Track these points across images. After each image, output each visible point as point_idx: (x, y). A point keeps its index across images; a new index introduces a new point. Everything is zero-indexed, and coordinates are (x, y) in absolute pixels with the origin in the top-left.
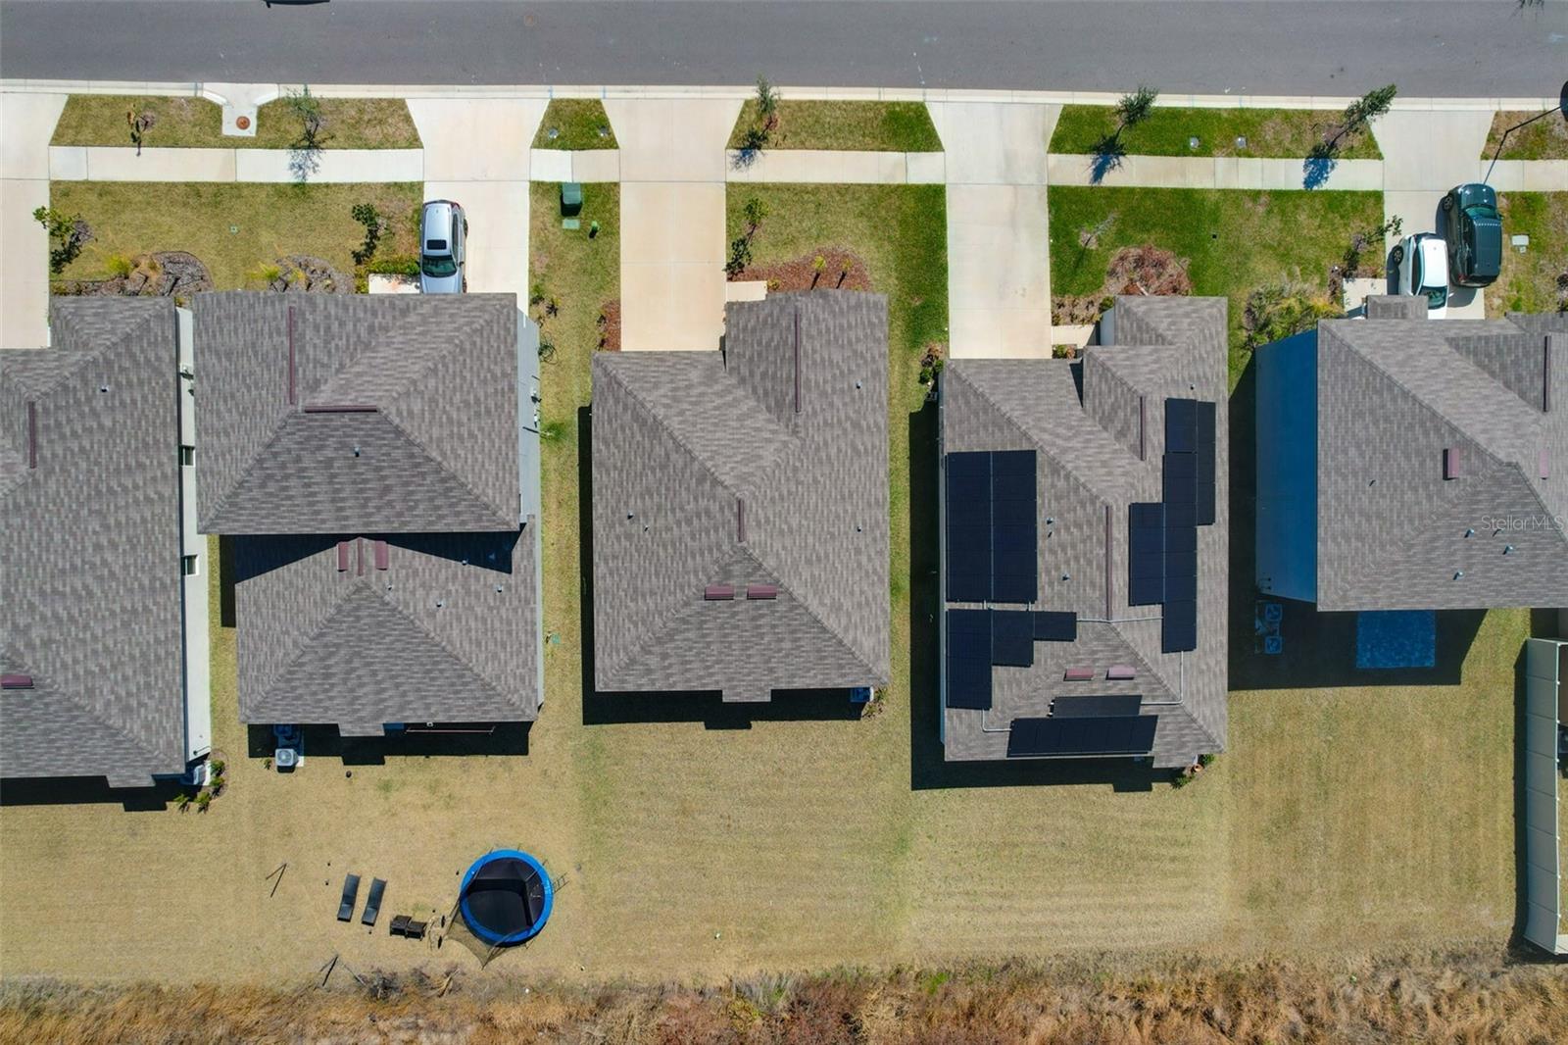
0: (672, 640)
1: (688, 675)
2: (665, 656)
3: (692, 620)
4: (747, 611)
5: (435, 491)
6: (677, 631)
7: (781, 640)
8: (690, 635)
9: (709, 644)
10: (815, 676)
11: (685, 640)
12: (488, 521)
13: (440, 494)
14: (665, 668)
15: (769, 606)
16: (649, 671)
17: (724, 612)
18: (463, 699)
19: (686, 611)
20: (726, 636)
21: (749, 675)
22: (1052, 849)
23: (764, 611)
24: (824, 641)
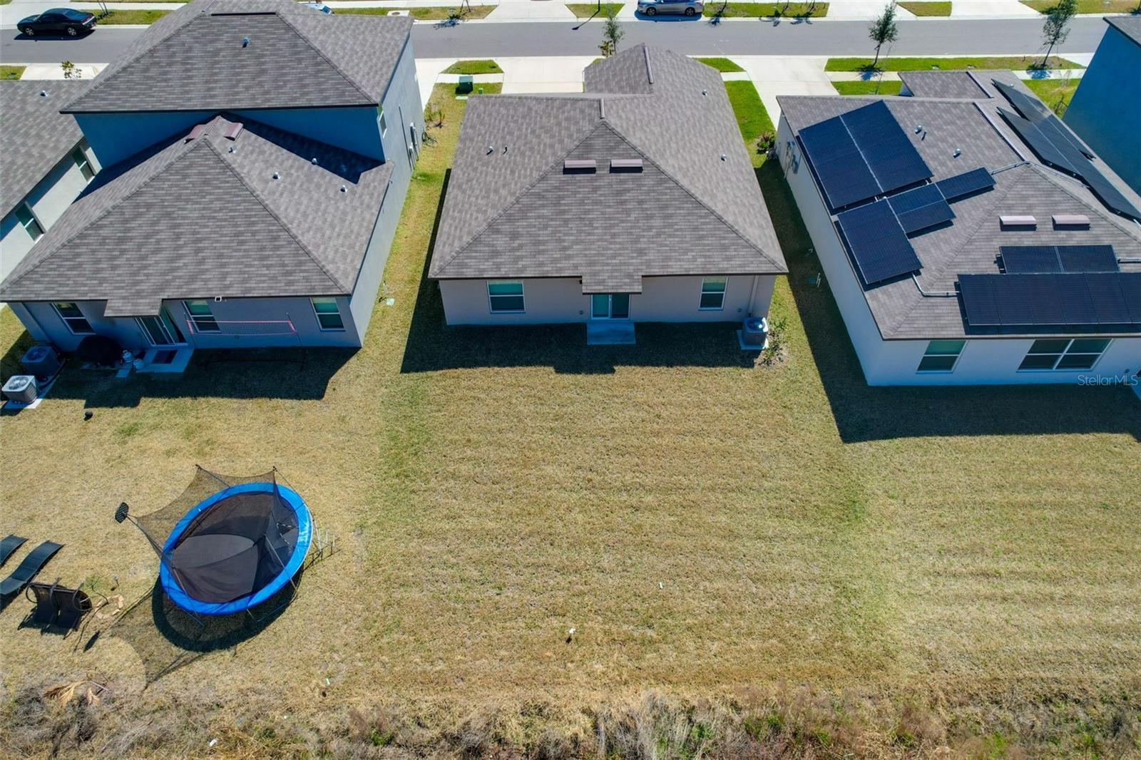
0: (525, 218)
1: (541, 258)
2: (514, 236)
3: (549, 195)
4: (610, 185)
5: (307, 73)
6: (531, 207)
7: (650, 217)
8: (545, 212)
9: (566, 221)
10: (694, 259)
11: (539, 217)
12: (349, 96)
13: (311, 75)
14: (513, 250)
15: (634, 180)
16: (495, 253)
17: (584, 187)
18: (268, 267)
19: (542, 186)
20: (587, 212)
21: (614, 257)
22: (1092, 512)
23: (630, 185)
24: (701, 217)
